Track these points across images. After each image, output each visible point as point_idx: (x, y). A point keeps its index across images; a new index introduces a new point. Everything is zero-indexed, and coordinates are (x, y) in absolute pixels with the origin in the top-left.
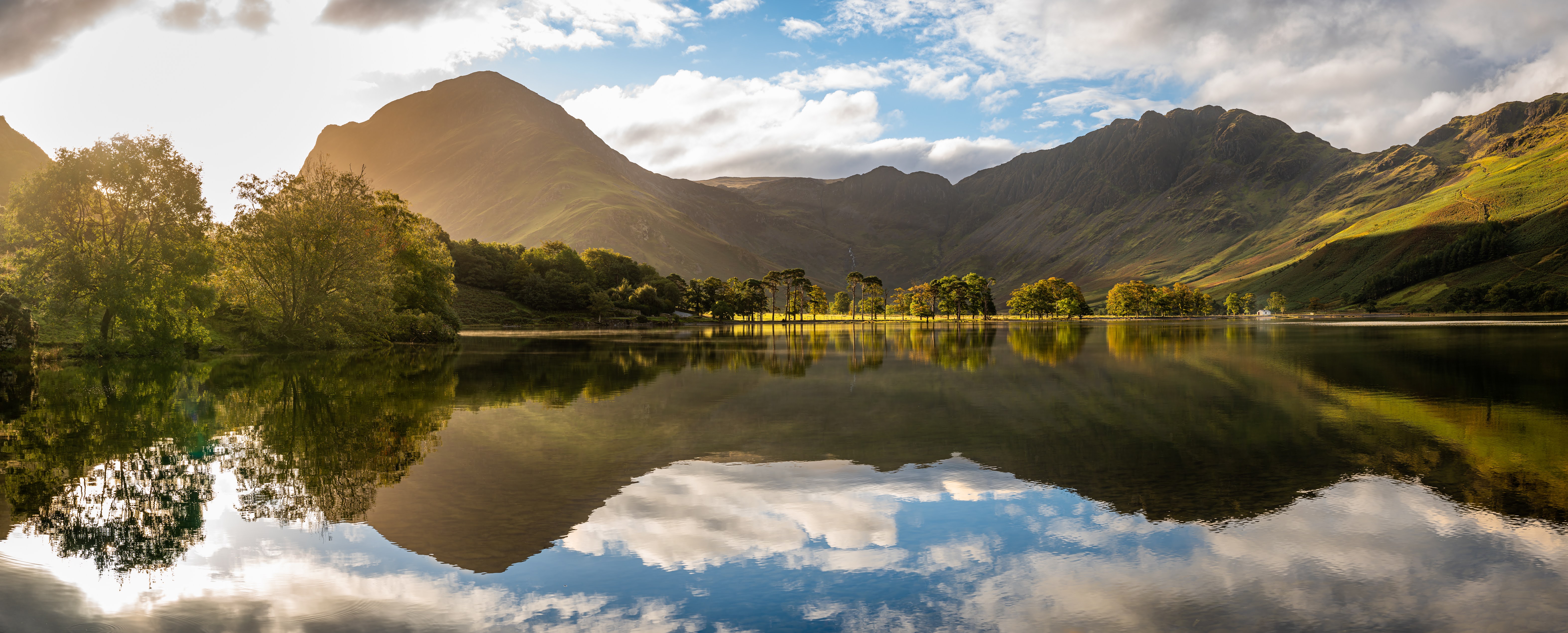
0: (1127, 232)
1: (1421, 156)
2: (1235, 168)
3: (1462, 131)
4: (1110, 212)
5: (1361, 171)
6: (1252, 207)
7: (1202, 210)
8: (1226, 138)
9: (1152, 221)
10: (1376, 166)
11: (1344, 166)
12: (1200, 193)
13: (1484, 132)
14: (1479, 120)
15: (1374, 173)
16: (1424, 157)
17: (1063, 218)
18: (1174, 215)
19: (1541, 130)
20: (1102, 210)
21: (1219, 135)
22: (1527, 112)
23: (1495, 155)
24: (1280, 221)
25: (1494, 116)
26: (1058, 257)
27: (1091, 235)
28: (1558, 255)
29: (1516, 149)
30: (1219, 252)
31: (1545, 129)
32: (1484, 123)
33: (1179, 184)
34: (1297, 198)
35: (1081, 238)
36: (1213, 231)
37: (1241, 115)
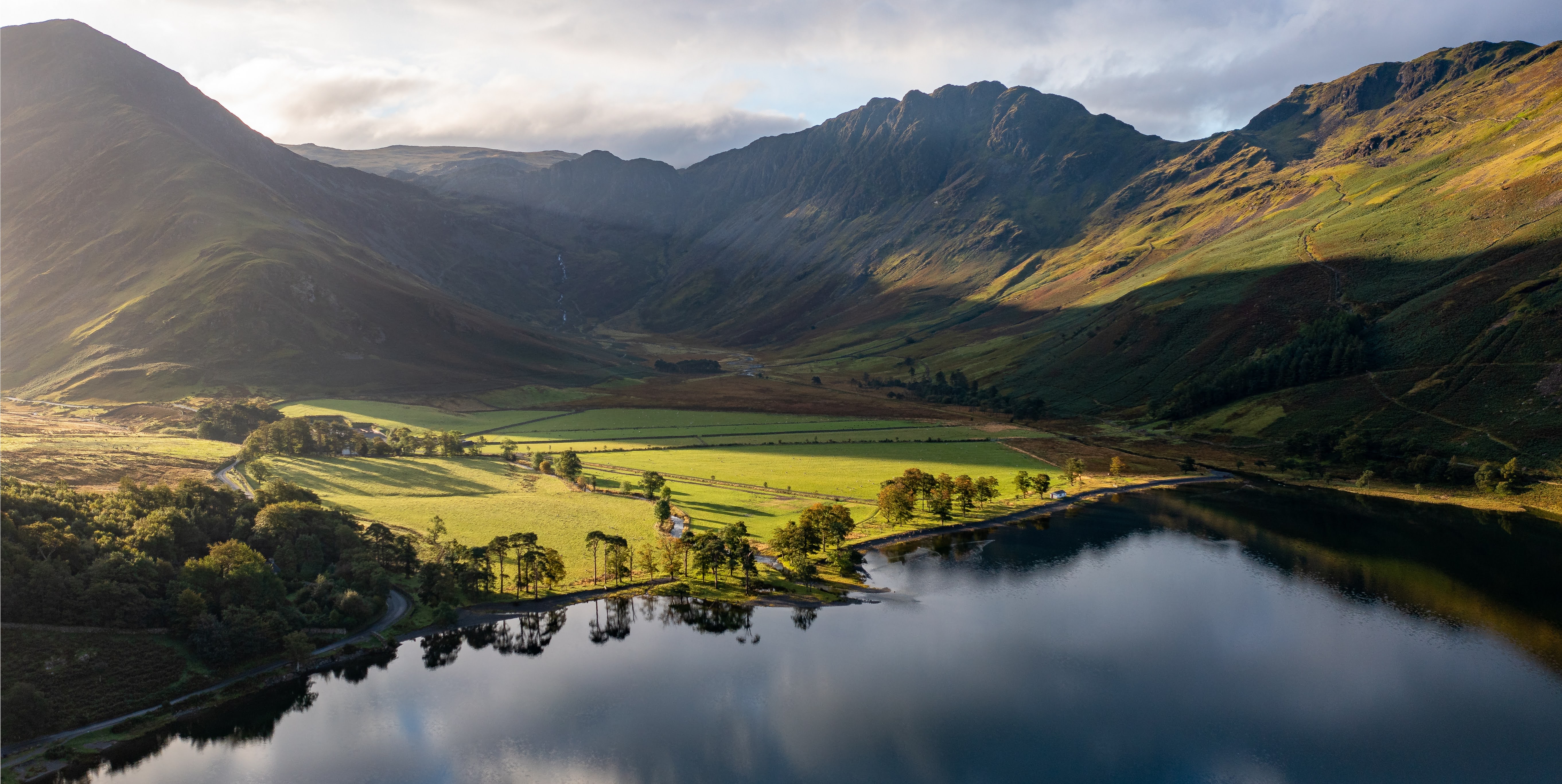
0: (886, 246)
1: (1251, 148)
2: (1015, 165)
3: (1308, 106)
4: (865, 218)
5: (1173, 169)
6: (1037, 217)
7: (976, 220)
8: (1005, 127)
9: (917, 232)
10: (1193, 162)
11: (1150, 163)
12: (974, 198)
13: (1337, 109)
14: (1333, 91)
15: (1190, 172)
16: (1255, 150)
17: (811, 225)
18: (943, 226)
19: (1420, 124)
20: (857, 215)
21: (997, 123)
22: (1401, 78)
23: (1353, 162)
24: (1071, 237)
25: (1354, 86)
26: (806, 275)
27: (844, 247)
28: (1439, 381)
29: (1384, 152)
30: (996, 277)
31: (1426, 123)
32: (1339, 95)
33: (949, 184)
34: (1092, 205)
35: (833, 251)
36: (989, 248)
37: (1024, 96)
